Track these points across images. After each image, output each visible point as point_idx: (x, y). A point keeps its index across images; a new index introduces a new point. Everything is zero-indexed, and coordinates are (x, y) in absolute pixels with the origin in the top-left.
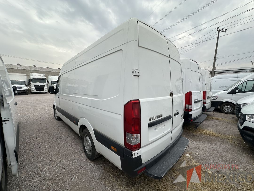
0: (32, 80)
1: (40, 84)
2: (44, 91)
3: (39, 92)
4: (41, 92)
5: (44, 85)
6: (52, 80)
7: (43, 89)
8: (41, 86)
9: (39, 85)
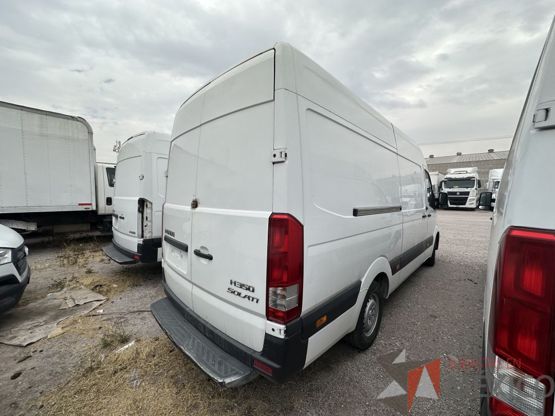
0: (445, 183)
1: (460, 191)
2: (467, 205)
3: (455, 206)
4: (461, 206)
5: (469, 192)
6: (496, 181)
7: (464, 201)
8: (461, 193)
9: (457, 192)
